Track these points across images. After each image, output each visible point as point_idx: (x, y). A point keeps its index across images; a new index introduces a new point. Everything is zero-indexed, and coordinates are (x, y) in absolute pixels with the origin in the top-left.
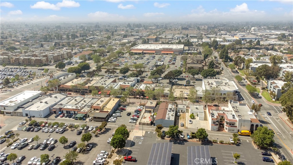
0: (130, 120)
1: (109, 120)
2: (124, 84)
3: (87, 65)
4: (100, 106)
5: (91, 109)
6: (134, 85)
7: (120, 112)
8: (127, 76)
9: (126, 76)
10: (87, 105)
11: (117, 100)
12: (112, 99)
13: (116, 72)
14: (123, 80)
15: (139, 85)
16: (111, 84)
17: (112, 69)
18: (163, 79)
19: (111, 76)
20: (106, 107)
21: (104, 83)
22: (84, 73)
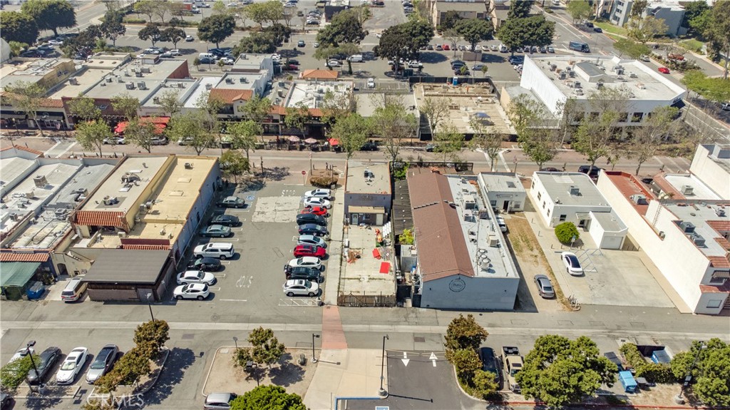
0: (291, 283)
1: (178, 291)
2: (224, 86)
3: (61, 7)
4: (124, 208)
5: (74, 230)
6: (268, 88)
7: (226, 229)
8: (228, 48)
9: (224, 49)
10: (53, 202)
11: (203, 167)
12: (181, 162)
13: (184, 36)
14: (216, 65)
15: (286, 86)
16: (168, 84)
17: (166, 25)
18: (367, 57)
19: (165, 50)
20: (154, 208)
21: (136, 80)
22: (52, 38)
